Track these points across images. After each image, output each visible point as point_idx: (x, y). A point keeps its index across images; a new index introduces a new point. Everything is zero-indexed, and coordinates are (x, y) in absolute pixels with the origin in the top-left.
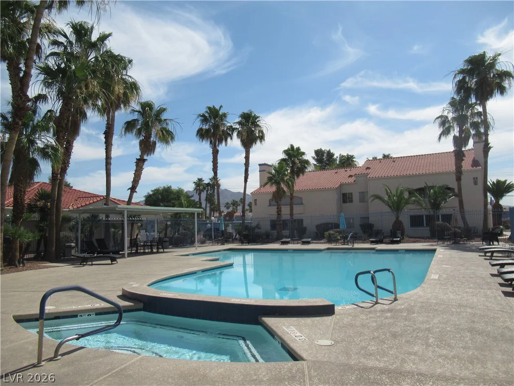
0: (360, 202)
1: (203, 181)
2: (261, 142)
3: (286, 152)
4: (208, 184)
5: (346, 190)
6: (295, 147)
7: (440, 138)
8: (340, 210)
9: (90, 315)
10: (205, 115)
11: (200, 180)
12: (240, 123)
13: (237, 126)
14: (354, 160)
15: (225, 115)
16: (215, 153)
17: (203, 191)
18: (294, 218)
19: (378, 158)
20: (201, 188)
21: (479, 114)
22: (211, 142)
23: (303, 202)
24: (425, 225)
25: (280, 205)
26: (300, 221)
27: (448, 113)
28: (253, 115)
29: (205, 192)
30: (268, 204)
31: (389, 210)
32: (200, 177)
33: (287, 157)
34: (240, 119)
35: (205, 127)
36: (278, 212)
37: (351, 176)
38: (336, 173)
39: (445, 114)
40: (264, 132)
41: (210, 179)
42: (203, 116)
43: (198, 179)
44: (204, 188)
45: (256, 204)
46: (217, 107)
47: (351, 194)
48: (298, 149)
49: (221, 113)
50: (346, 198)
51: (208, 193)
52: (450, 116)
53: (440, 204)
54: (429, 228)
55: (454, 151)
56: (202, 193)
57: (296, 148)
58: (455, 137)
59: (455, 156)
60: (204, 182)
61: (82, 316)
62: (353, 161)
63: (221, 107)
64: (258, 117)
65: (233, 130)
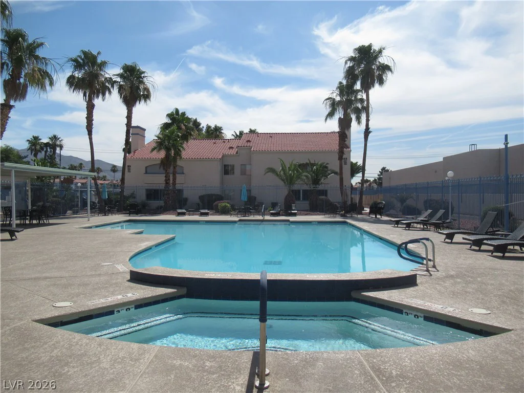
0: (241, 175)
1: (40, 139)
2: (145, 101)
3: (170, 116)
4: (47, 145)
5: (229, 162)
6: (180, 113)
7: (326, 119)
8: (222, 182)
9: (129, 309)
10: (78, 60)
11: (36, 138)
12: (121, 76)
13: (119, 79)
14: (222, 131)
15: (104, 64)
16: (90, 108)
17: (41, 152)
18: (177, 188)
19: (245, 132)
20: (38, 147)
21: (362, 100)
22: (85, 95)
23: (184, 172)
24: (301, 199)
25: (168, 173)
26: (180, 191)
27: (336, 96)
28: (138, 68)
29: (43, 153)
30: (145, 172)
31: (282, 183)
32: (36, 135)
33: (170, 121)
34: (122, 71)
35: (78, 75)
36: (166, 180)
37: (231, 148)
38: (215, 143)
39: (334, 96)
40: (151, 90)
41: (50, 138)
42: (75, 60)
43: (34, 137)
44: (42, 149)
45: (129, 171)
46: (95, 53)
47: (233, 166)
48: (184, 114)
49: (99, 61)
50: (227, 170)
51: (47, 154)
52: (338, 99)
53: (320, 180)
54: (308, 202)
55: (338, 132)
56: (39, 154)
57: (182, 113)
58: (340, 119)
59: (339, 137)
60: (41, 141)
61: (119, 311)
62: (222, 133)
63: (99, 53)
64: (144, 72)
65: (113, 83)
